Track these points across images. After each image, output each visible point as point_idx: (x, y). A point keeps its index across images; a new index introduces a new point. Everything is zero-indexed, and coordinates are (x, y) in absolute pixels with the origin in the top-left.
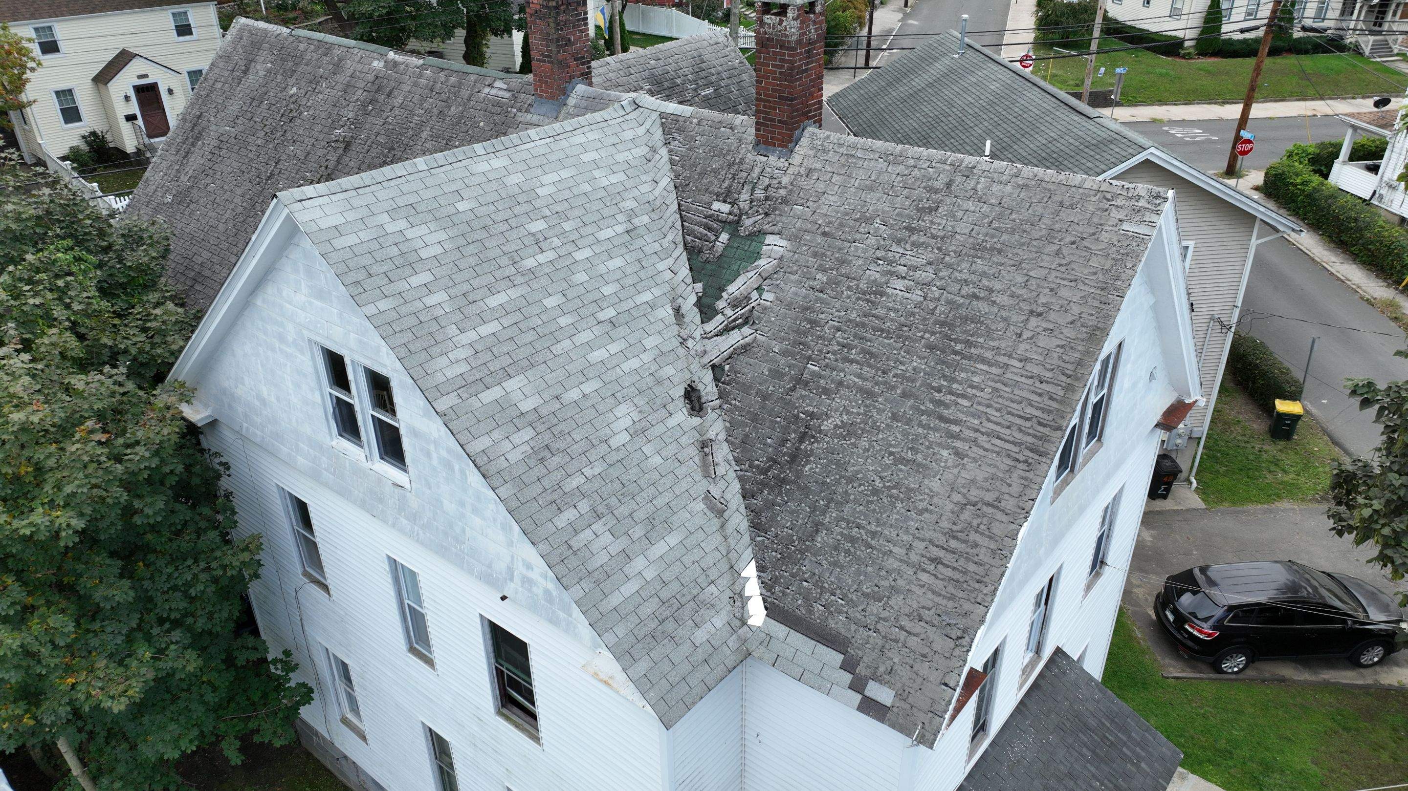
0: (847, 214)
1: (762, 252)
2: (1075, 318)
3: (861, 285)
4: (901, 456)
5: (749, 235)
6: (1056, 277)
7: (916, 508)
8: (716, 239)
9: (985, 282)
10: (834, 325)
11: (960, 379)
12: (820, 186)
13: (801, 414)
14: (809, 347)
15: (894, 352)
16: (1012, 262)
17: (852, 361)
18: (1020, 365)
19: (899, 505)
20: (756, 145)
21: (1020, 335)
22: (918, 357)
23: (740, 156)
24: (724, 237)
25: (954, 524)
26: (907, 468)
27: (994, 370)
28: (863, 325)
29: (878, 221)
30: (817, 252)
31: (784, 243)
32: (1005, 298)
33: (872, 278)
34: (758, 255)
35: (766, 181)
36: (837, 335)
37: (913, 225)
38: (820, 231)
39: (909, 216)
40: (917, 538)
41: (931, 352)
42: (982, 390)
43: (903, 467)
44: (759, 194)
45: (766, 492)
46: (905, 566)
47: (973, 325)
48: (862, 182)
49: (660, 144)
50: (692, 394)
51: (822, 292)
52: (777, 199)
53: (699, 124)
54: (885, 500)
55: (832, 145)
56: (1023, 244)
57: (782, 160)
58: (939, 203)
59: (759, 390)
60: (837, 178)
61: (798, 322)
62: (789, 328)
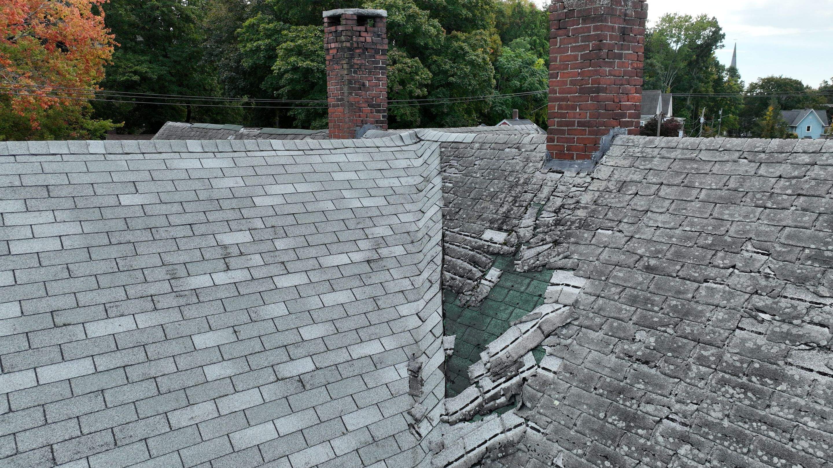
0: (689, 239)
1: (546, 295)
5: (529, 271)
8: (483, 277)
10: (673, 430)
12: (641, 203)
20: (549, 159)
23: (526, 176)
24: (494, 274)
29: (749, 247)
30: (637, 296)
31: (580, 282)
33: (750, 345)
34: (540, 299)
35: (558, 202)
38: (640, 265)
44: (547, 217)
48: (713, 193)
49: (436, 173)
51: (647, 363)
52: (573, 223)
57: (582, 175)
60: (669, 190)
61: (602, 415)
62: (585, 423)
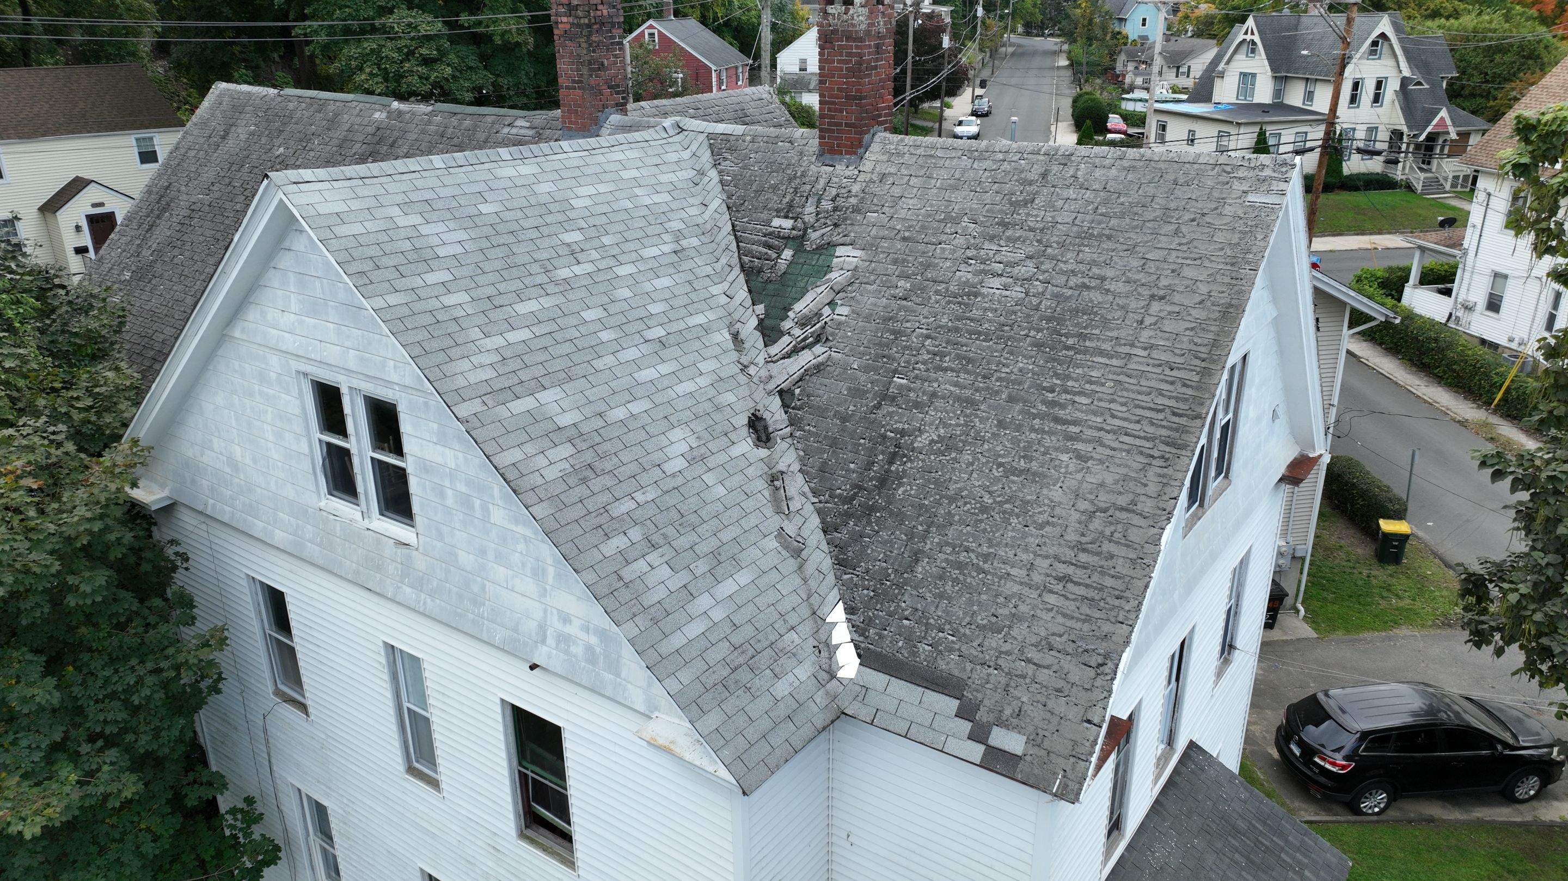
0: (929, 216)
1: (833, 265)
2: (1203, 297)
3: (951, 288)
4: (1012, 467)
5: (817, 248)
6: (1178, 257)
7: (1035, 522)
8: (779, 257)
9: (1095, 270)
10: (922, 333)
11: (1075, 376)
12: (897, 191)
13: (889, 433)
14: (894, 359)
15: (995, 354)
16: (1125, 247)
17: (946, 370)
18: (1145, 353)
19: (1014, 521)
20: (821, 154)
21: (1142, 322)
22: (1024, 356)
23: (802, 169)
24: (787, 254)
25: (1083, 535)
26: (1021, 479)
27: (1114, 362)
28: (957, 330)
29: (966, 219)
30: (898, 258)
31: (858, 253)
32: (1120, 284)
33: (964, 279)
34: (829, 268)
35: (834, 192)
36: (927, 343)
37: (1007, 220)
38: (898, 237)
39: (1001, 211)
40: (1039, 555)
41: (1039, 350)
42: (1103, 385)
43: (1016, 478)
44: (827, 205)
45: (852, 523)
46: (1027, 589)
47: (1085, 317)
48: (945, 182)
49: (708, 166)
50: (757, 423)
51: (905, 299)
52: (847, 209)
53: (753, 141)
54: (997, 516)
55: (907, 148)
56: (1136, 227)
57: (850, 168)
58: (1035, 194)
59: (836, 411)
60: (915, 180)
61: (879, 335)
62: (869, 341)
